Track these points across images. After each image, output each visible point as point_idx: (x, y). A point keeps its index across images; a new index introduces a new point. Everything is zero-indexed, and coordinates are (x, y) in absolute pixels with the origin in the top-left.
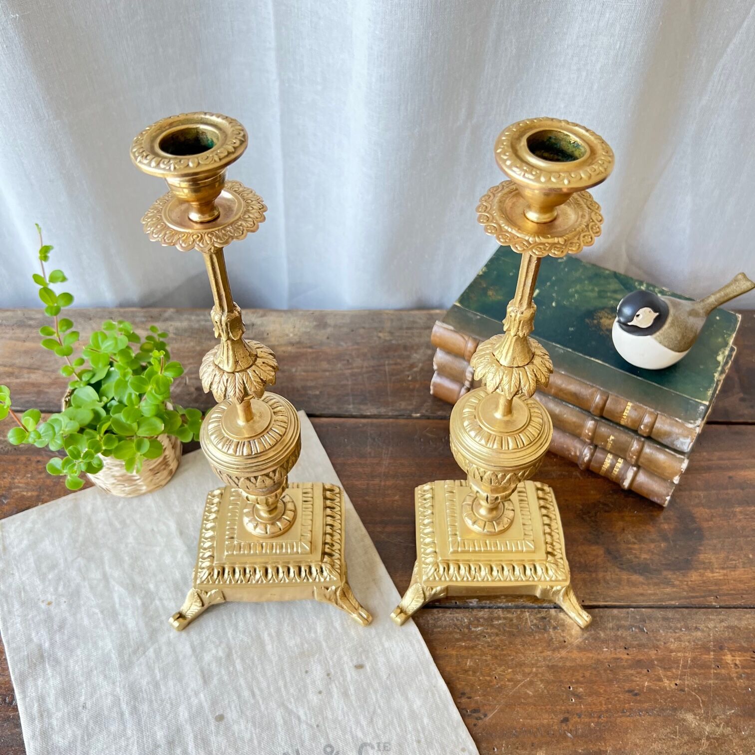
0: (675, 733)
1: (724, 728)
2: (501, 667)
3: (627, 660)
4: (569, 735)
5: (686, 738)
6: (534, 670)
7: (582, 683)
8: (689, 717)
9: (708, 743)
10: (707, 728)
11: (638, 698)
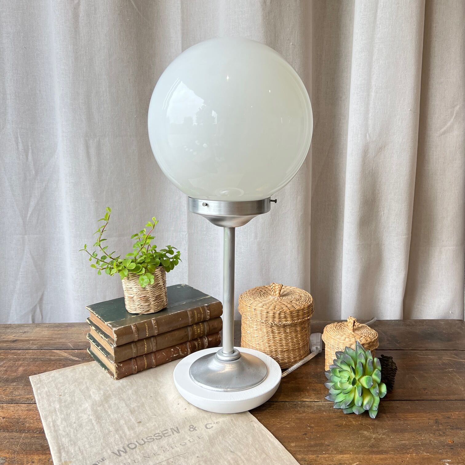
0: (358, 437)
1: (382, 435)
2: (274, 418)
3: (335, 416)
4: (307, 439)
5: (364, 439)
6: (290, 419)
7: (313, 423)
8: (365, 433)
9: (374, 440)
10: (374, 436)
11: (341, 427)
